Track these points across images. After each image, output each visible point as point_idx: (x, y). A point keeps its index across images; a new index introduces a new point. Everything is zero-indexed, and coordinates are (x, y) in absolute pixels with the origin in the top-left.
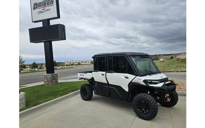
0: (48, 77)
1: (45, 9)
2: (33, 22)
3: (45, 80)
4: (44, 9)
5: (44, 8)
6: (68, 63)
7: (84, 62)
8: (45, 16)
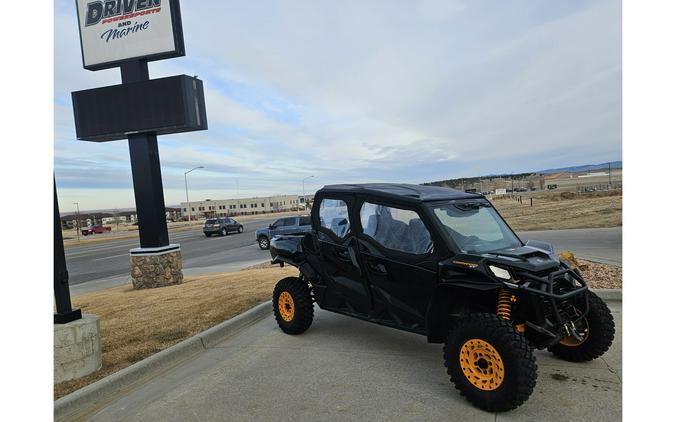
0: (148, 260)
1: (129, 23)
2: (85, 67)
3: (138, 271)
4: (124, 24)
5: (127, 20)
6: (193, 209)
7: (249, 206)
8: (131, 47)
